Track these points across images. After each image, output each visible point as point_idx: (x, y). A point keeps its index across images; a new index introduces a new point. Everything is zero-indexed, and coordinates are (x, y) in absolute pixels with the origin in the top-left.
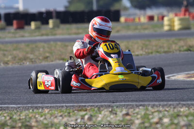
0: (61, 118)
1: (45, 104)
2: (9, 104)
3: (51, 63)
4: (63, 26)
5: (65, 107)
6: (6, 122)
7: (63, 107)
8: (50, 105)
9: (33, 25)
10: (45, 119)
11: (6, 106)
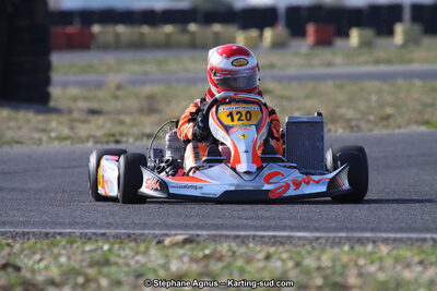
0: (419, 269)
1: (380, 231)
2: (292, 229)
3: (397, 131)
4: (428, 41)
5: (431, 243)
6: (285, 272)
7: (424, 240)
8: (392, 235)
9: (355, 36)
10: (381, 269)
11: (286, 234)
